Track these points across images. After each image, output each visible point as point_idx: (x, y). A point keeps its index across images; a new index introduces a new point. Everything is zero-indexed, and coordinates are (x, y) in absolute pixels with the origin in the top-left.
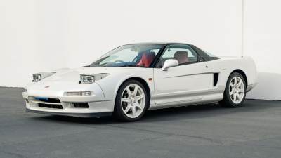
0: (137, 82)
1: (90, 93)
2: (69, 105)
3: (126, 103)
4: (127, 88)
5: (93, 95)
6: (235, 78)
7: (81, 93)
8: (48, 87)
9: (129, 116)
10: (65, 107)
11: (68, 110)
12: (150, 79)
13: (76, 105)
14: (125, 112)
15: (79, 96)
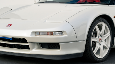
0: (105, 20)
1: (61, 33)
2: (36, 46)
3: (95, 42)
4: (96, 27)
5: (65, 36)
7: (52, 33)
8: (10, 25)
9: (97, 56)
10: (33, 48)
11: (35, 51)
13: (44, 46)
14: (95, 52)
15: (50, 37)
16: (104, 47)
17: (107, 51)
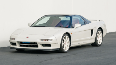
6: (99, 31)
12: (71, 33)
13: (44, 45)
14: (64, 49)
16: (67, 46)
17: (69, 47)
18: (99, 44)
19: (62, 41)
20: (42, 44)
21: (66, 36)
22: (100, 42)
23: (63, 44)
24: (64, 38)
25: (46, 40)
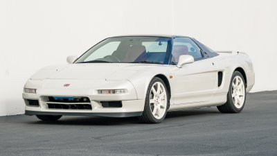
7: (114, 91)
11: (97, 109)
12: (171, 77)
13: (105, 104)
15: (112, 95)
17: (165, 110)
18: (239, 107)
19: (150, 94)
20: (101, 102)
21: (159, 84)
22: (238, 104)
23: (151, 101)
24: (153, 88)
25: (109, 91)
